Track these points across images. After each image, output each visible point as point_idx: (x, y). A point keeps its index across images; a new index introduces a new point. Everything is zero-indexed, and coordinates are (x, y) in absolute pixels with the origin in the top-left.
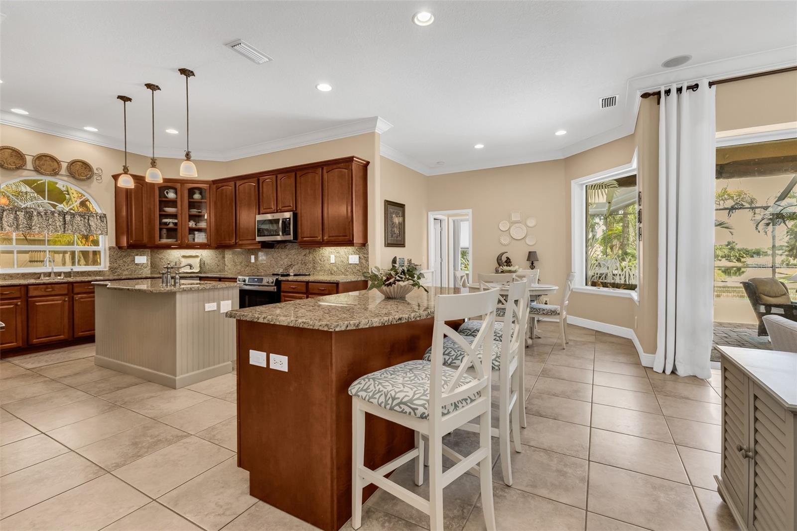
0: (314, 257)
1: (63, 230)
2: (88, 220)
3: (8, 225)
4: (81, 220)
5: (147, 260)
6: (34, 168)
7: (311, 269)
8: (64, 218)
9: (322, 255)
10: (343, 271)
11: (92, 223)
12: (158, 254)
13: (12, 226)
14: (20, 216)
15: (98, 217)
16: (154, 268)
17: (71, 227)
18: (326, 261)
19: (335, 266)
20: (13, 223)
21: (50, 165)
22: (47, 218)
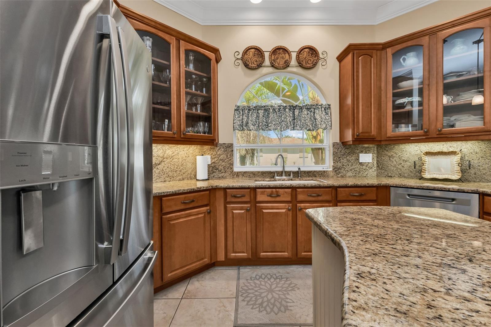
1: (292, 126)
2: (314, 113)
3: (252, 124)
4: (308, 114)
5: (373, 159)
6: (270, 63)
8: (294, 113)
11: (317, 117)
12: (387, 151)
13: (255, 125)
14: (260, 114)
15: (323, 109)
16: (381, 169)
17: (299, 122)
20: (256, 122)
21: (283, 58)
22: (281, 114)
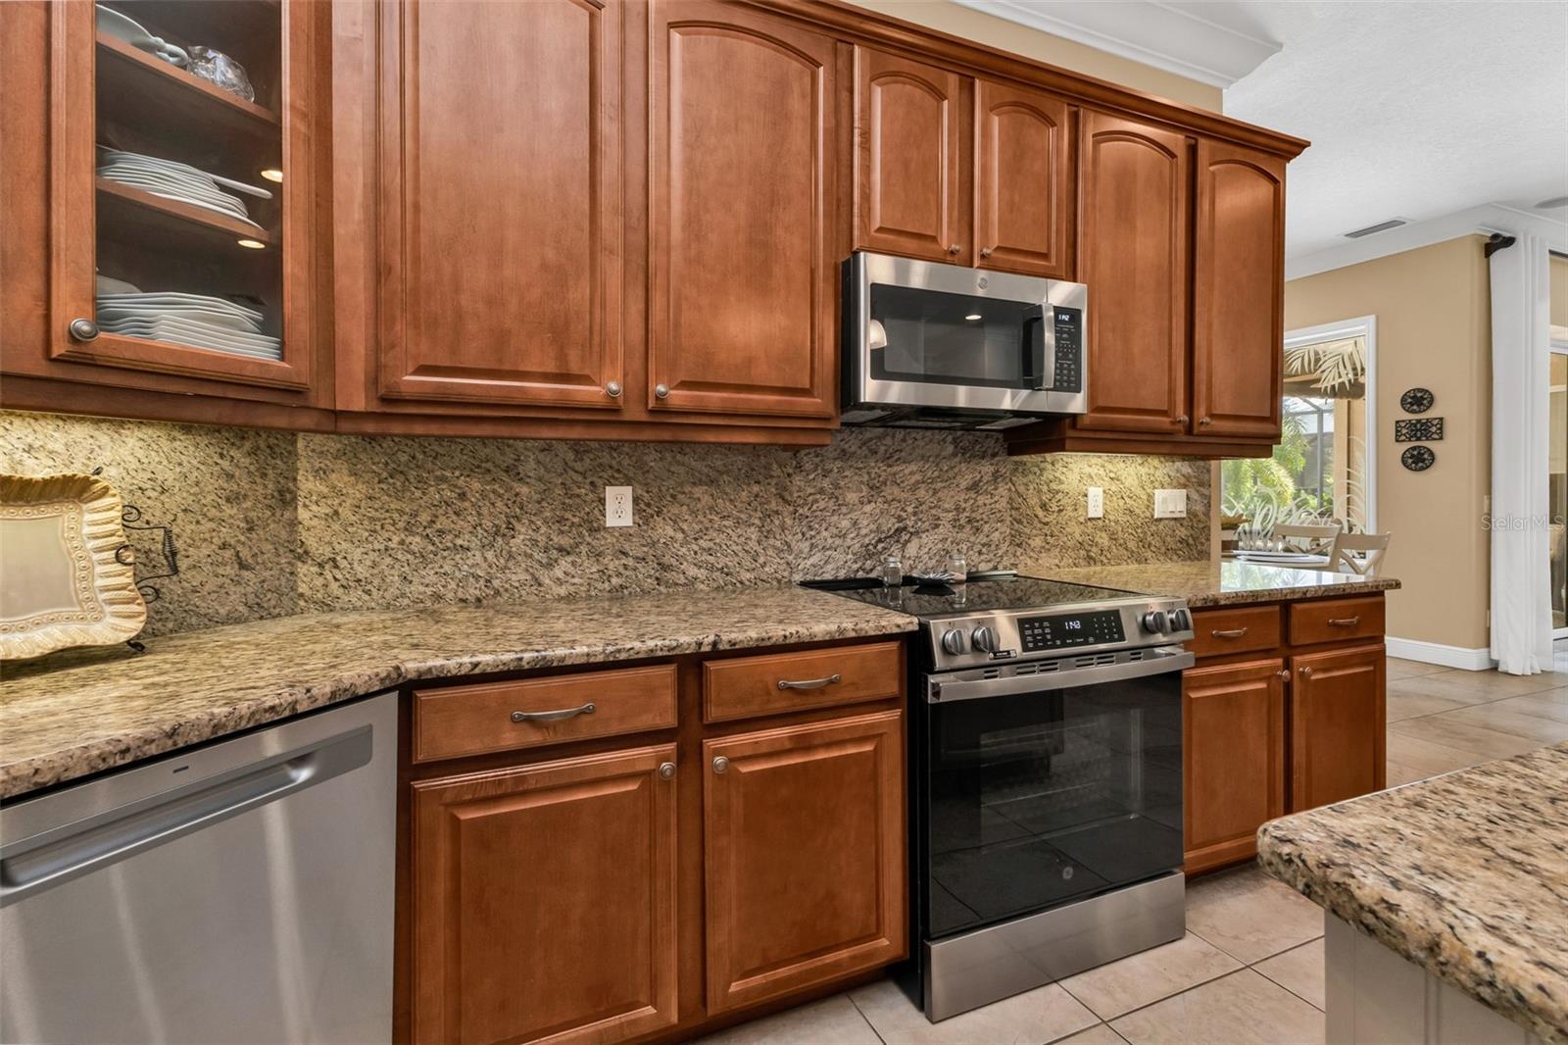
0: (1020, 495)
7: (1004, 548)
9: (1054, 486)
10: (1132, 545)
18: (1069, 512)
19: (1104, 529)
